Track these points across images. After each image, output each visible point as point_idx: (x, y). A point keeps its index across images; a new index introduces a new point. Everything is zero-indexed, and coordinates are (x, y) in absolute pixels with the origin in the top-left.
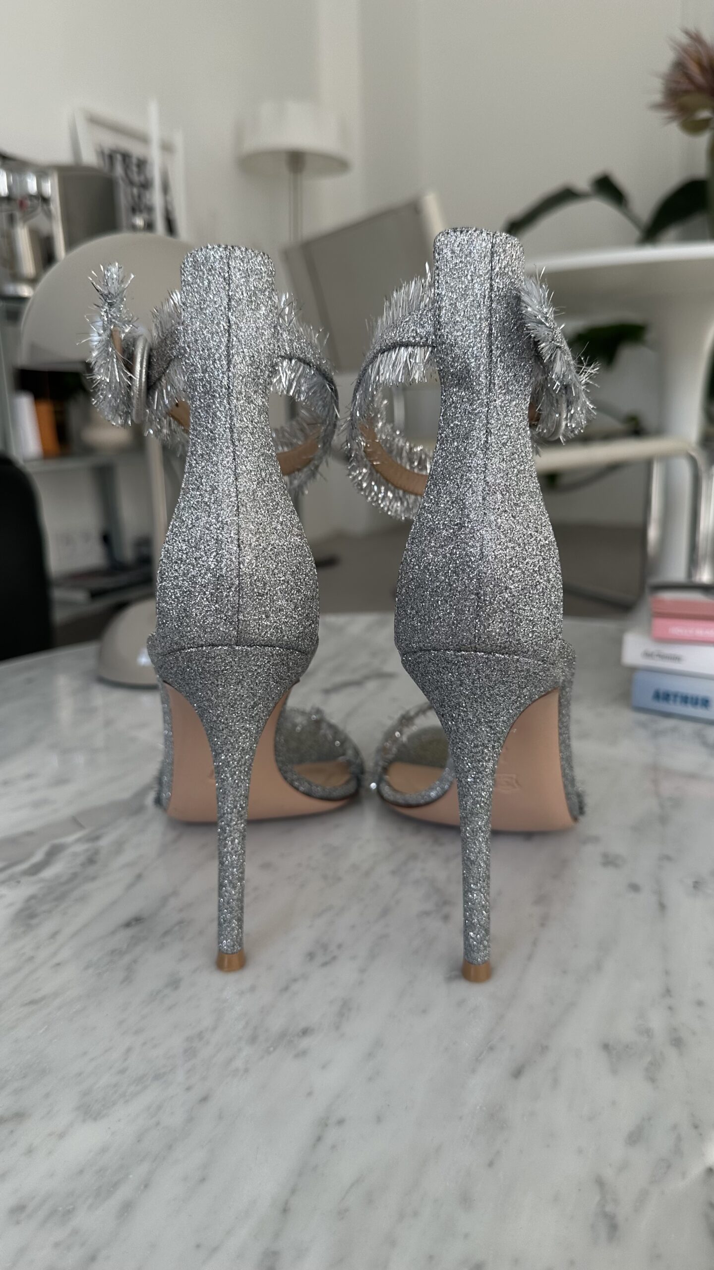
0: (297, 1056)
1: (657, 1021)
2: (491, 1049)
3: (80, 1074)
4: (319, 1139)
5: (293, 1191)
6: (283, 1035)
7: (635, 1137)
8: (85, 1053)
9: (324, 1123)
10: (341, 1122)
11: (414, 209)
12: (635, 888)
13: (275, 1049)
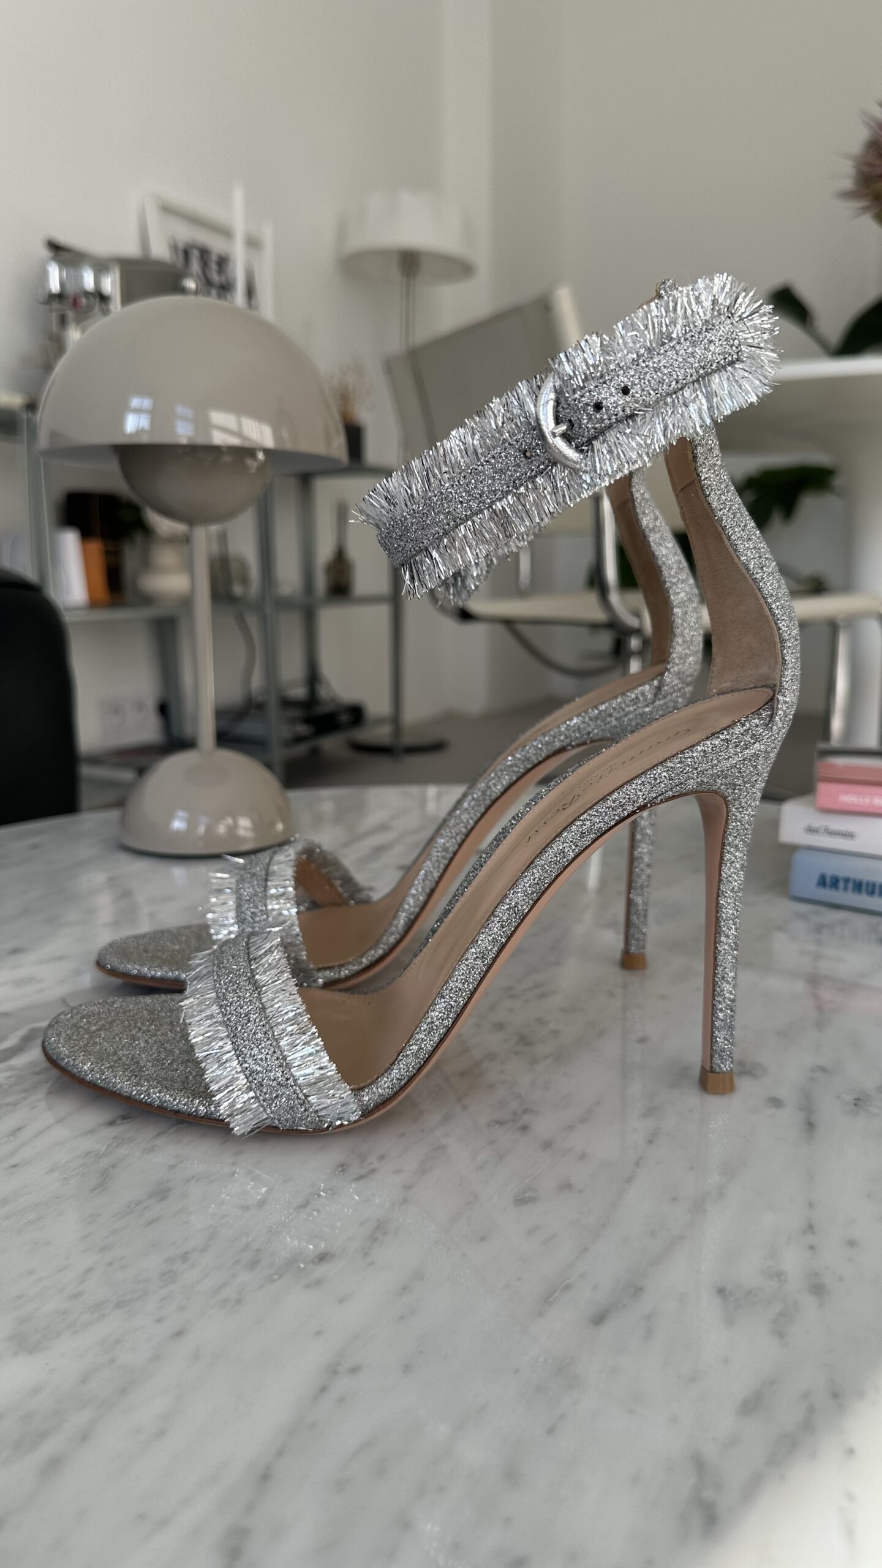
0: (308, 1286)
1: (793, 1262)
2: (567, 1288)
3: (20, 1297)
4: (323, 1389)
5: (280, 1453)
6: (293, 1261)
7: (751, 1405)
8: (31, 1273)
9: (333, 1371)
10: (355, 1370)
11: (544, 307)
12: (776, 1102)
13: (280, 1277)
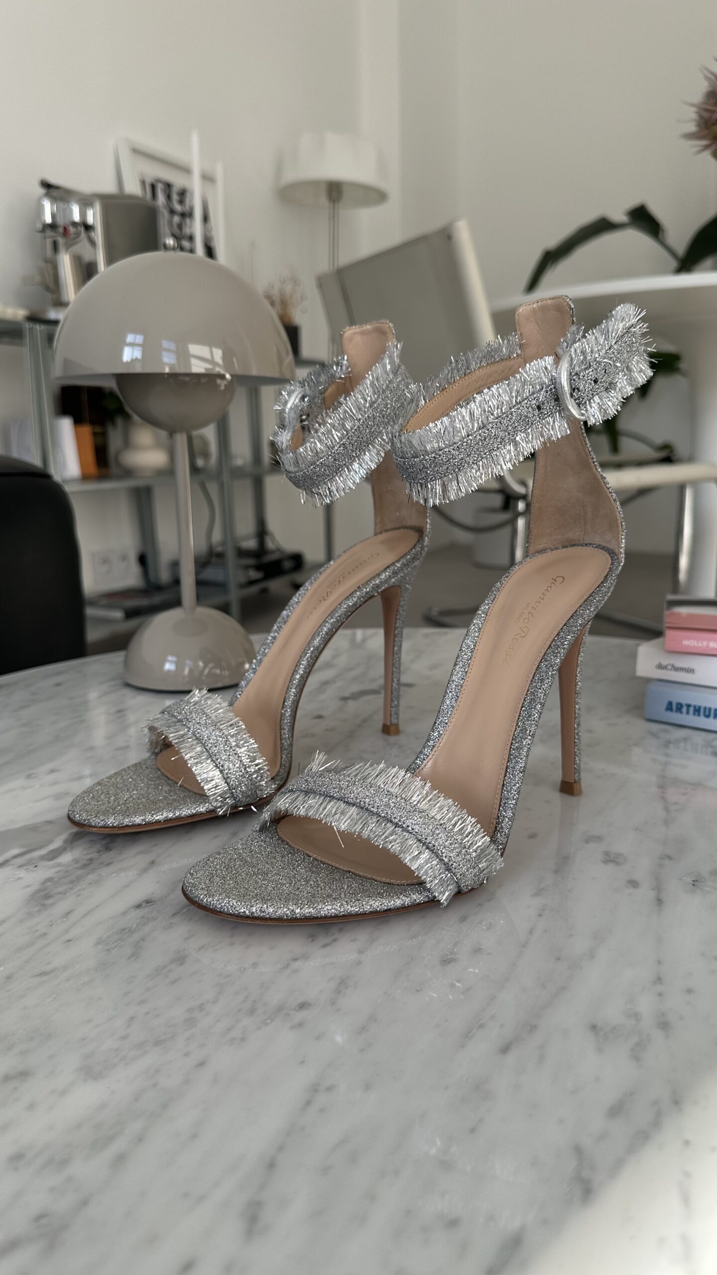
0: (292, 1028)
1: (646, 1005)
2: (482, 1026)
3: (84, 1039)
4: (308, 1103)
5: (281, 1149)
6: (280, 1009)
7: (616, 1111)
8: (90, 1021)
9: (315, 1089)
10: (329, 1089)
11: (446, 236)
12: (634, 884)
13: (272, 1021)
